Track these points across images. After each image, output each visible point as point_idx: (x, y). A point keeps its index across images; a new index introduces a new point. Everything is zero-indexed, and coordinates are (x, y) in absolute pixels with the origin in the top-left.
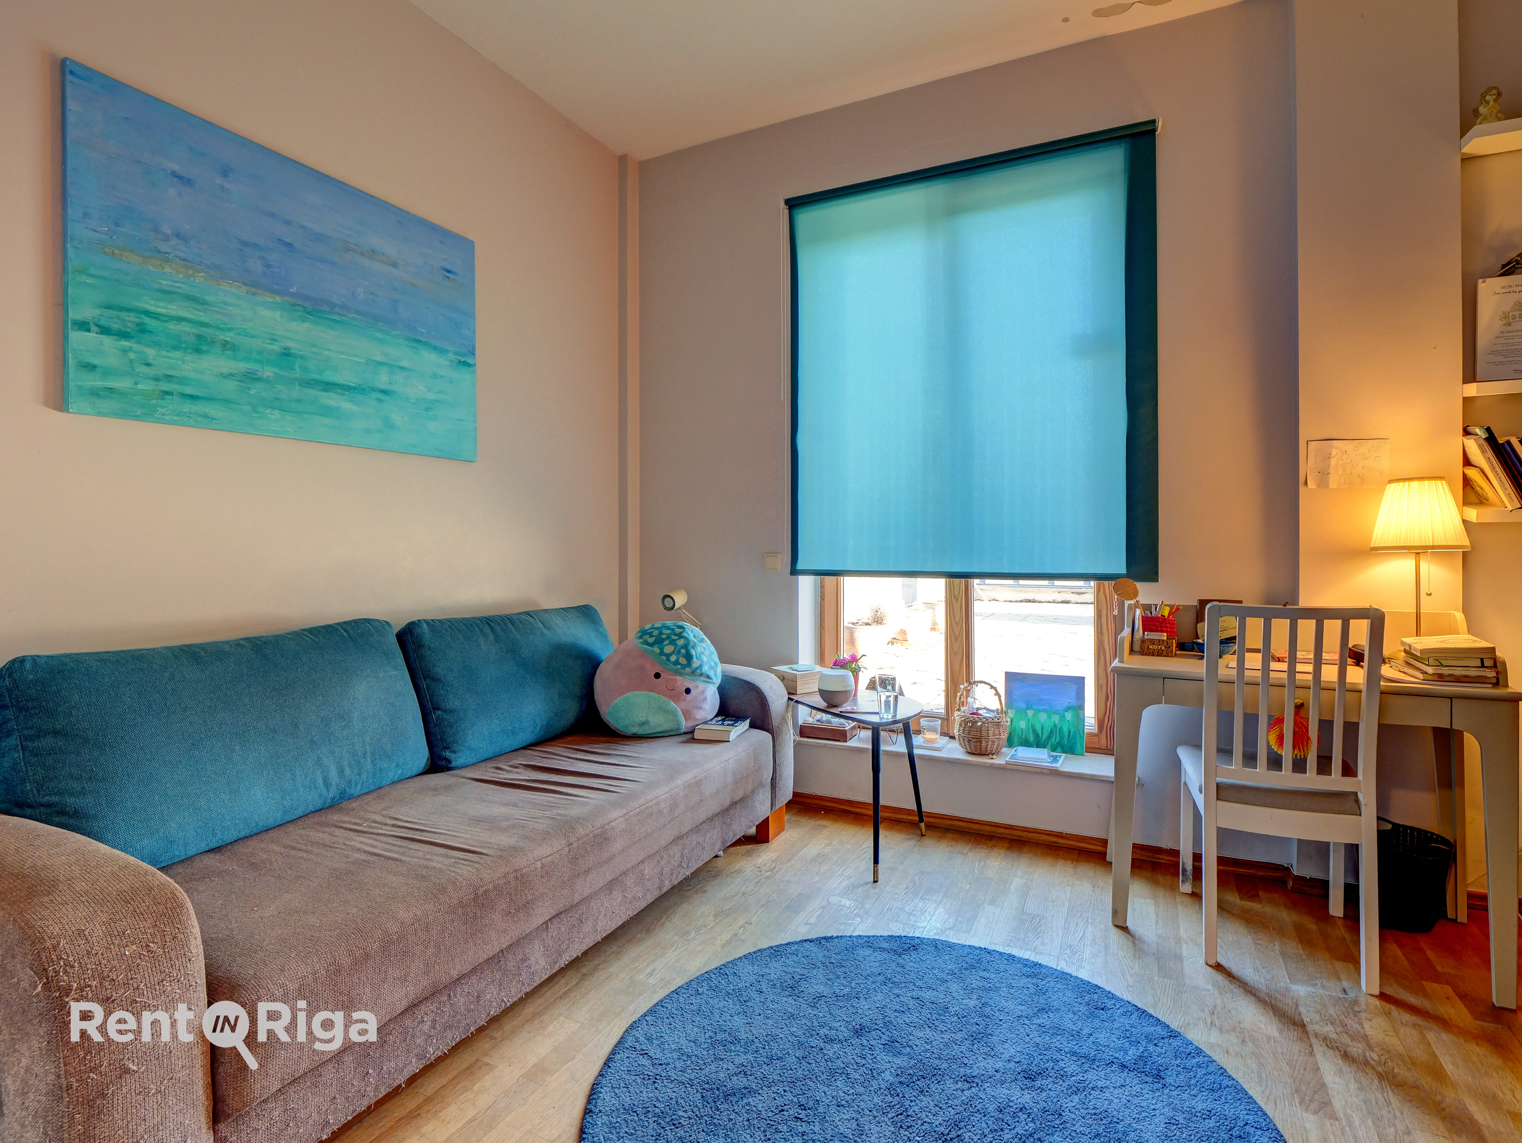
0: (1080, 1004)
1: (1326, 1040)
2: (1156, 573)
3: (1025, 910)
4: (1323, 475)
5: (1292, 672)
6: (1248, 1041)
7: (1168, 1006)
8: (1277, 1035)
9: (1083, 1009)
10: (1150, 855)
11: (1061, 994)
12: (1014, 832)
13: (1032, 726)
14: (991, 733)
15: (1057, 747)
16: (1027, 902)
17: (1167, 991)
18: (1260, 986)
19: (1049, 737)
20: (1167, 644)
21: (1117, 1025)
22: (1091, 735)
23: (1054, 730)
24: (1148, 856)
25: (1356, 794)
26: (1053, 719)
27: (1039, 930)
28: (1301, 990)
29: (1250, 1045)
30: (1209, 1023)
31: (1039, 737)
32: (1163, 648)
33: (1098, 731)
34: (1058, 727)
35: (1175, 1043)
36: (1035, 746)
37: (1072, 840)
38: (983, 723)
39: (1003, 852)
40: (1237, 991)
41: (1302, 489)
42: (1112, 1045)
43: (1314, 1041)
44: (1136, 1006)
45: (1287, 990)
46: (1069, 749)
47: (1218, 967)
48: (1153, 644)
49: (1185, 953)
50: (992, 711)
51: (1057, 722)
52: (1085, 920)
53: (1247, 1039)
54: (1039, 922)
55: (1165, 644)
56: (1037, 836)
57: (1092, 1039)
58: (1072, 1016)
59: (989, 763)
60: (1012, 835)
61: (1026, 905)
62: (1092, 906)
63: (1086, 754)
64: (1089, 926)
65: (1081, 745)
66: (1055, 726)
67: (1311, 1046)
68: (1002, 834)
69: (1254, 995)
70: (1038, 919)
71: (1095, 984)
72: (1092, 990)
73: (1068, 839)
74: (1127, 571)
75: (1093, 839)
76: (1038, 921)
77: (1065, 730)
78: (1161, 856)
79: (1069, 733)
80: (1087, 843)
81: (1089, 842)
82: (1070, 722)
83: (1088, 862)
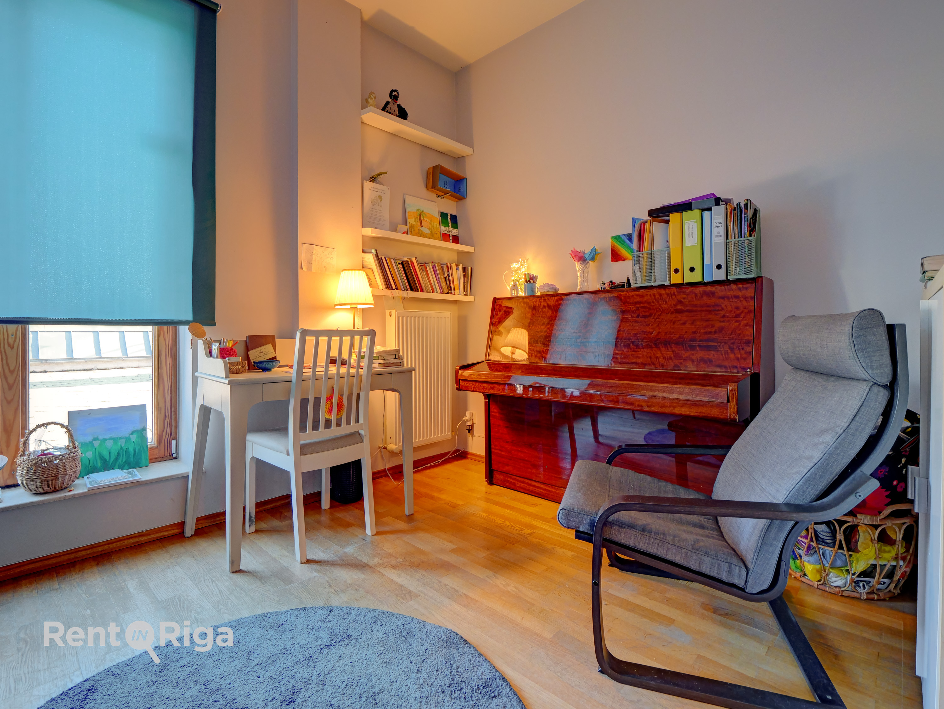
0: (267, 631)
1: (380, 565)
2: (213, 319)
3: (160, 600)
4: (310, 263)
5: (314, 371)
6: (358, 588)
7: (308, 597)
8: (364, 576)
9: (272, 632)
10: (212, 520)
11: (249, 635)
12: (95, 550)
13: (99, 454)
14: (68, 467)
15: (124, 466)
16: (155, 593)
17: (299, 590)
18: (334, 559)
19: (117, 459)
20: (243, 364)
21: (300, 627)
22: (153, 449)
23: (121, 452)
24: (211, 522)
25: (358, 432)
26: (119, 444)
27: (185, 606)
28: (350, 550)
29: (361, 589)
30: (335, 592)
31: (106, 461)
32: (240, 367)
33: (158, 444)
34: (125, 449)
35: (335, 613)
36: (103, 470)
37: (152, 534)
38: (60, 460)
39: (95, 569)
40: (328, 567)
41: (300, 270)
42: (310, 640)
43: (378, 569)
44: (298, 609)
45: (345, 553)
46: (137, 465)
47: (308, 561)
48: (233, 365)
49: (286, 565)
50: (61, 448)
51: (123, 446)
52: (210, 580)
53: (357, 587)
54: (180, 601)
55: (241, 364)
56: (119, 544)
57: (296, 646)
58: (270, 642)
59: (70, 496)
60: (94, 553)
61: (157, 596)
62: (205, 569)
63: (149, 464)
64: (217, 582)
65: (145, 458)
66: (122, 448)
67: (380, 572)
68: (83, 556)
69: (336, 564)
70: (177, 599)
71: (263, 613)
72: (265, 618)
73: (149, 534)
74: (193, 318)
75: (169, 526)
76: (178, 601)
77: (131, 449)
78: (218, 519)
79: (135, 451)
80: (164, 531)
81: (167, 529)
82: (135, 442)
83: (173, 544)
